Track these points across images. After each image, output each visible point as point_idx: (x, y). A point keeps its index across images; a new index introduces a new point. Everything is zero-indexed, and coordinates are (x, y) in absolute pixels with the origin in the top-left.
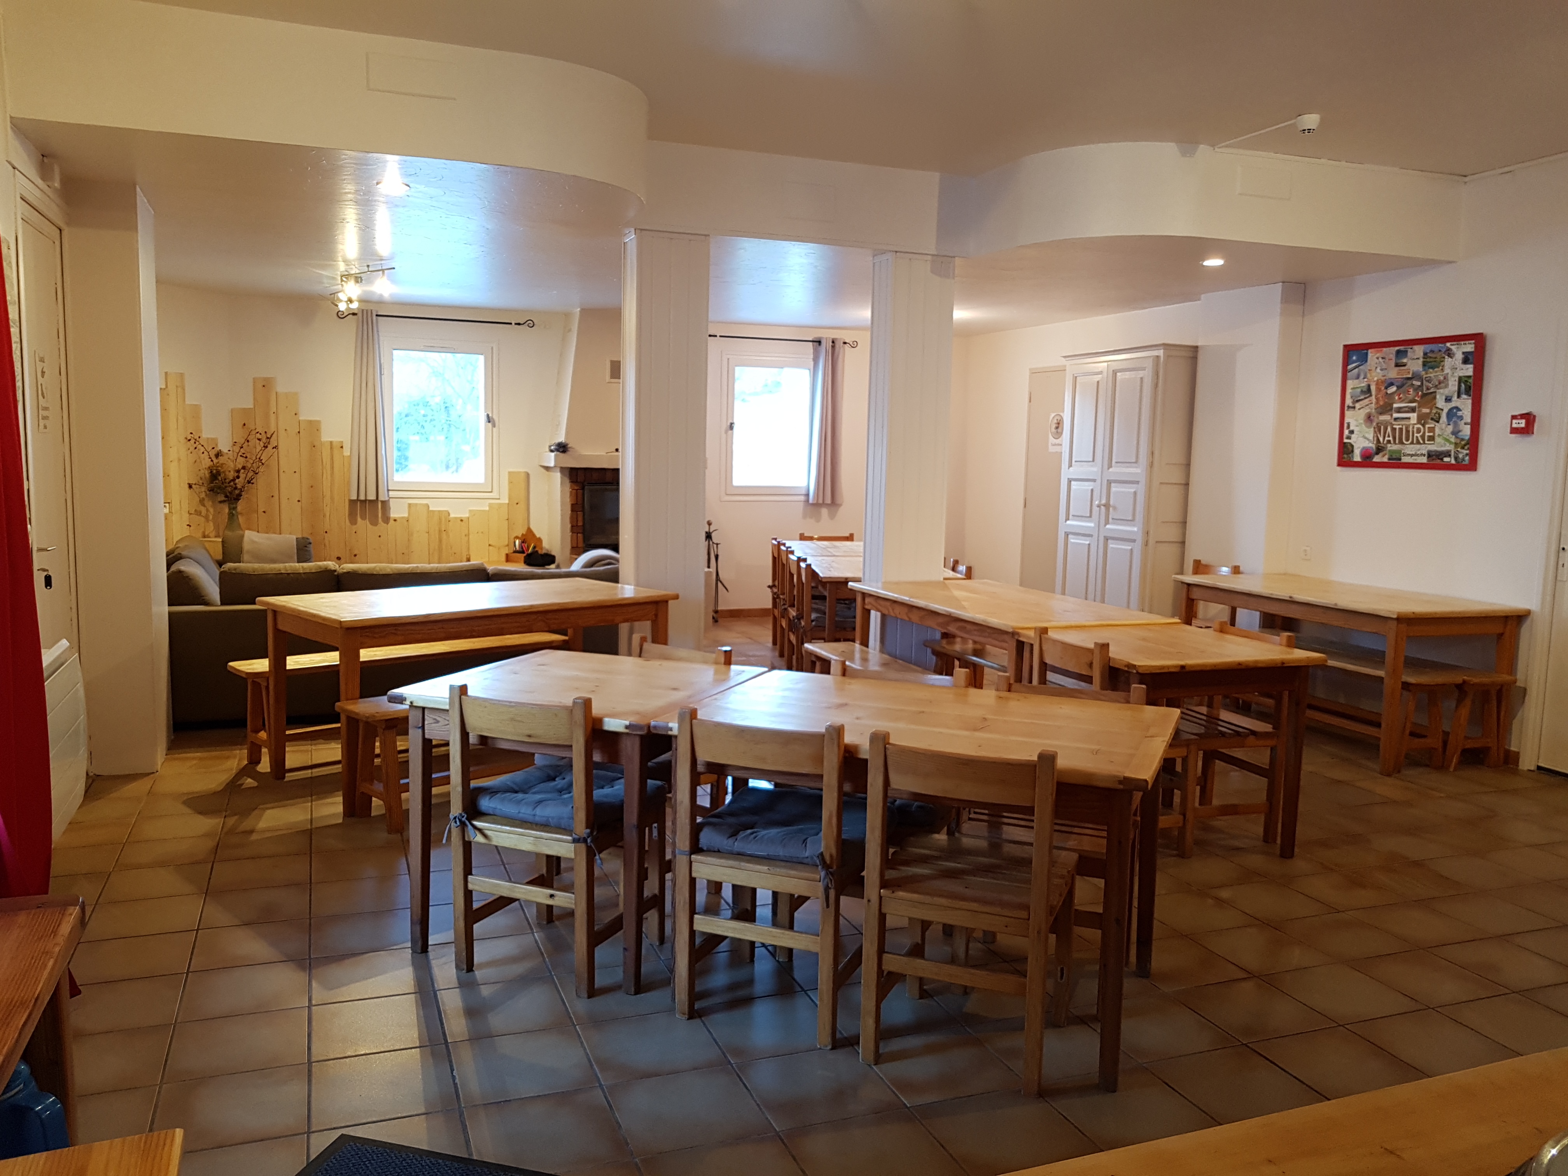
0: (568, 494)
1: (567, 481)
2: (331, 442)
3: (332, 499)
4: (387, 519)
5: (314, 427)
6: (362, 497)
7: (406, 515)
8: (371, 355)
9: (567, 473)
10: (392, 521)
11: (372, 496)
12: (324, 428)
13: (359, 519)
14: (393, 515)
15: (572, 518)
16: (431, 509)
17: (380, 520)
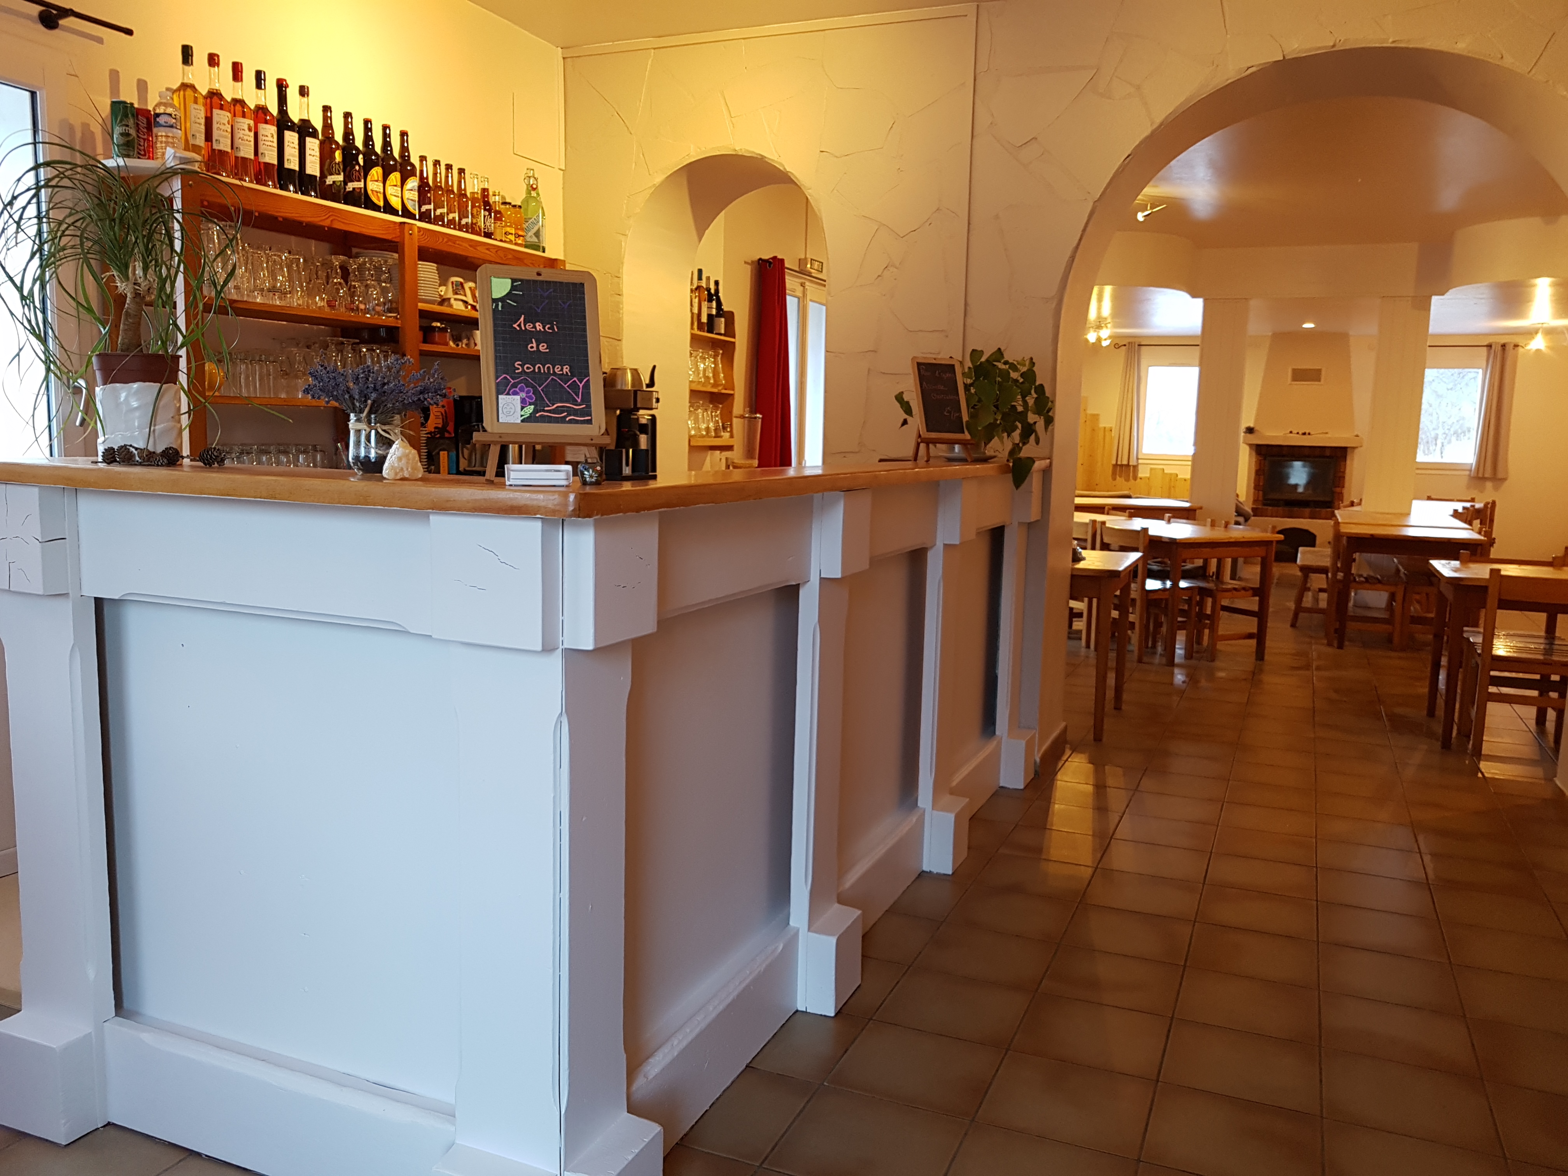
0: (1254, 463)
1: (1254, 453)
2: (1105, 428)
3: (1102, 465)
4: (1135, 478)
5: (1096, 417)
6: (1119, 463)
7: (1148, 475)
8: (1132, 370)
9: (1254, 448)
10: (1138, 480)
11: (1125, 462)
12: (1101, 419)
13: (1118, 477)
14: (1140, 475)
15: (1255, 480)
16: (1166, 472)
17: (1131, 478)
